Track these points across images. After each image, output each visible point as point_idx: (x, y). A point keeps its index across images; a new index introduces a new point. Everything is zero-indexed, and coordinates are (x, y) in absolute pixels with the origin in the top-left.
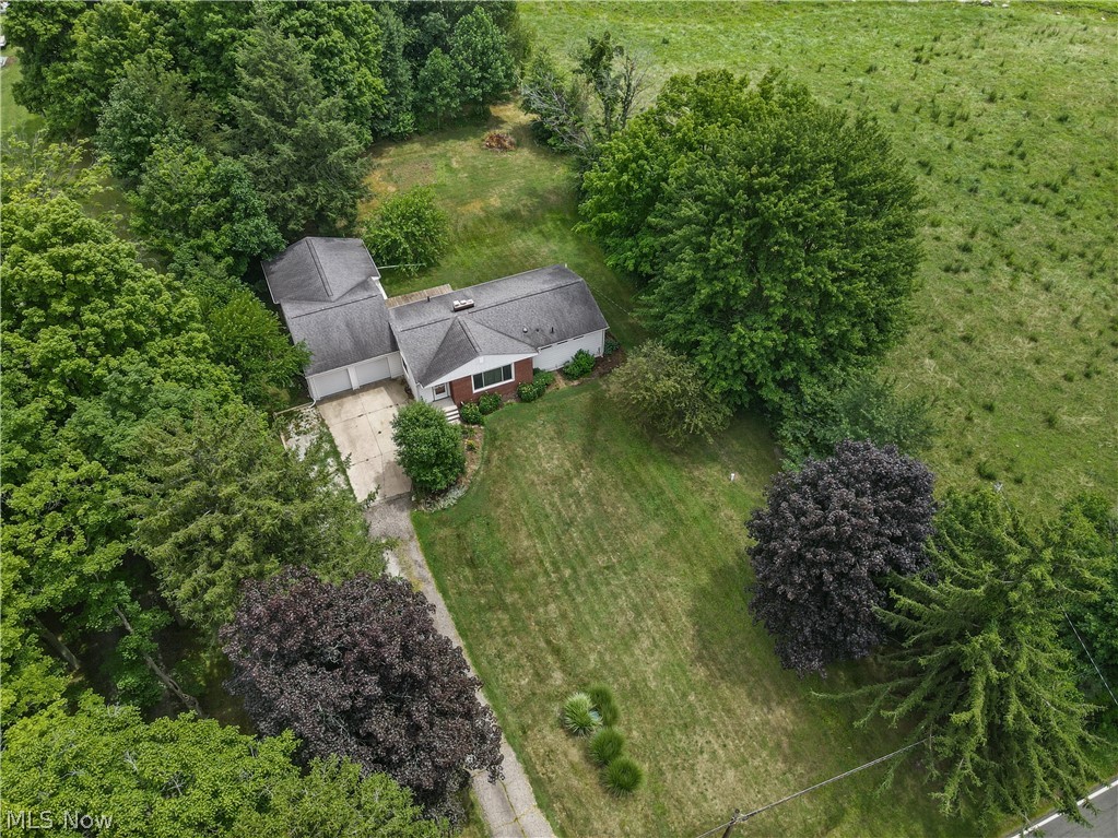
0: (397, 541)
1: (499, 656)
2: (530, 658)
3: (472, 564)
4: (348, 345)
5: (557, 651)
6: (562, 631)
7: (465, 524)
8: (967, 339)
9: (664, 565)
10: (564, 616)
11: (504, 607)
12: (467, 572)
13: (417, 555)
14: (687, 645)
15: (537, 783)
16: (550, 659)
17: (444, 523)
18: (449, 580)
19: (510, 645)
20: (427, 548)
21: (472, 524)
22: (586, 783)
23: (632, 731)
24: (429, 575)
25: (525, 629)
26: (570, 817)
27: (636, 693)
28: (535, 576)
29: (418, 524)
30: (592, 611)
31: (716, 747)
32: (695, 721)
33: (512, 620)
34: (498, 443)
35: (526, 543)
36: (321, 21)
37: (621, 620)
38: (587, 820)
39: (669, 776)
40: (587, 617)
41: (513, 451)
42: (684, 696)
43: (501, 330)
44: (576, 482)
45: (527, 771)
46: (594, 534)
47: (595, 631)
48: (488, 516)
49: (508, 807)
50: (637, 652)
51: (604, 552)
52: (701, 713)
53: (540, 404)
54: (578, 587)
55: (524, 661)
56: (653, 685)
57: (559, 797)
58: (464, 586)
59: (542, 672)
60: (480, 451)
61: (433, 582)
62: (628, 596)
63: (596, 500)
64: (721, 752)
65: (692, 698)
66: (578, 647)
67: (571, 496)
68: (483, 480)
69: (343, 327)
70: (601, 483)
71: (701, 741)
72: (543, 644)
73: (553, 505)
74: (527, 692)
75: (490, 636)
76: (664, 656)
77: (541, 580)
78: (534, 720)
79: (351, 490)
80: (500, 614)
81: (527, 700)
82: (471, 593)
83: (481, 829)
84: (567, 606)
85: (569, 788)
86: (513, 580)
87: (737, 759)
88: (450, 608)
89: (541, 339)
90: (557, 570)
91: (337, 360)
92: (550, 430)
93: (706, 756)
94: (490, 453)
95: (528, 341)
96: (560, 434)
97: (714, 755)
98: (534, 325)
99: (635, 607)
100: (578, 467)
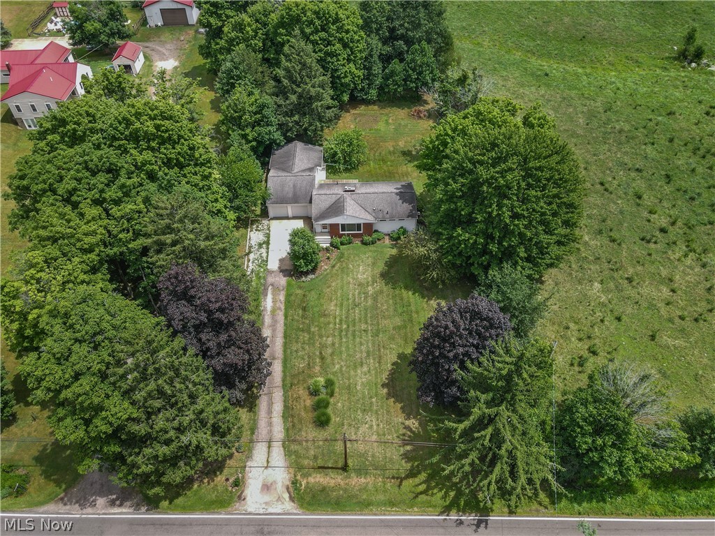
0: (276, 289)
1: (296, 351)
2: (309, 357)
3: (304, 309)
4: (290, 195)
5: (322, 358)
6: (329, 351)
7: (309, 291)
8: (630, 280)
9: (392, 338)
10: (333, 344)
11: (309, 332)
12: (300, 312)
13: (282, 297)
14: (384, 377)
15: (286, 408)
16: (318, 360)
17: (300, 288)
18: (291, 312)
19: (303, 348)
20: (288, 296)
21: (313, 292)
22: (308, 416)
23: (338, 404)
24: (283, 307)
25: (313, 344)
26: (293, 426)
27: (349, 389)
28: (329, 323)
29: (289, 284)
30: (347, 347)
31: (374, 424)
32: (371, 410)
33: (310, 338)
34: (342, 260)
35: (332, 308)
36: (331, 39)
37: (358, 355)
38: (300, 430)
39: (346, 427)
40: (344, 349)
41: (347, 265)
42: (371, 397)
43: (363, 206)
44: (370, 288)
45: (284, 401)
46: (366, 314)
47: (344, 356)
48: (322, 291)
49: (270, 412)
50: (359, 371)
51: (366, 323)
52: (375, 408)
53: (372, 248)
54: (346, 335)
55: (306, 357)
56: (358, 388)
57: (292, 416)
58: (296, 317)
59: (311, 364)
60: (332, 261)
61: (283, 311)
62: (368, 346)
63: (375, 299)
64: (375, 427)
65: (374, 400)
66: (333, 360)
67: (364, 293)
68: (327, 274)
69: (292, 186)
70: (381, 292)
71: (368, 419)
72: (318, 353)
73: (354, 295)
74: (301, 370)
75: (297, 342)
76: (370, 378)
77: (331, 326)
78: (298, 383)
79: (267, 261)
80: (306, 335)
81: (299, 373)
82: (298, 321)
83: (255, 416)
84: (337, 341)
85: (299, 415)
86: (319, 321)
87: (381, 432)
88: (285, 324)
89: (381, 216)
90: (341, 323)
91: (283, 201)
92: (370, 261)
93: (367, 426)
94: (336, 263)
95: (374, 214)
96: (374, 264)
97: (371, 427)
98: (379, 208)
99: (368, 353)
100: (374, 281)
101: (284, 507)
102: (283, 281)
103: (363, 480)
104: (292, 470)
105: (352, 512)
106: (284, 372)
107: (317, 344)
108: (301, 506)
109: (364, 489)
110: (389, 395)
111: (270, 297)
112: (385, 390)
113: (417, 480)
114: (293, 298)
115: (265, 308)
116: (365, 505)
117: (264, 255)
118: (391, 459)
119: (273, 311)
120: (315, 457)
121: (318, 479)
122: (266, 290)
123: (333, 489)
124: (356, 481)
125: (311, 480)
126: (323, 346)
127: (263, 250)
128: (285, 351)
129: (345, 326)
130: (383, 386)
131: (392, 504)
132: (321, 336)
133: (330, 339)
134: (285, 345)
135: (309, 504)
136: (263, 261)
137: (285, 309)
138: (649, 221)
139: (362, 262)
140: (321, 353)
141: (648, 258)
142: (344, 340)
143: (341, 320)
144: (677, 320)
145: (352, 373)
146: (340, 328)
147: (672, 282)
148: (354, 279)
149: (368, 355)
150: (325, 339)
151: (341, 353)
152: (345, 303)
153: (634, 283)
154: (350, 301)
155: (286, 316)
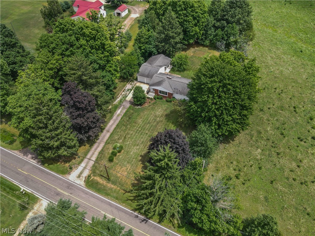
0: (124, 107)
1: (118, 132)
11: (126, 127)
12: (128, 119)
13: (124, 111)
14: (143, 153)
15: (102, 150)
16: (123, 138)
17: (133, 110)
18: (124, 118)
19: (121, 132)
20: (127, 111)
21: (136, 113)
22: (108, 156)
23: (120, 156)
27: (128, 152)
28: (135, 126)
29: (130, 107)
31: (129, 168)
32: (131, 163)
34: (155, 104)
35: (140, 121)
38: (102, 160)
43: (171, 85)
45: (103, 148)
48: (140, 114)
49: (96, 149)
55: (119, 135)
57: (102, 154)
59: (120, 138)
60: (150, 104)
64: (128, 170)
68: (146, 108)
69: (149, 70)
72: (124, 135)
78: (111, 143)
80: (124, 127)
81: (114, 140)
82: (125, 122)
84: (134, 133)
85: (105, 154)
86: (132, 124)
88: (120, 121)
89: (176, 91)
91: (143, 75)
95: (174, 90)
101: (81, 182)
102: (128, 105)
103: (113, 186)
104: (91, 172)
105: (102, 195)
106: (109, 137)
107: (126, 132)
108: (86, 185)
109: (111, 189)
110: (141, 160)
111: (120, 110)
112: (140, 158)
113: (132, 195)
114: (128, 113)
115: (116, 113)
116: (107, 194)
117: (127, 94)
118: (127, 183)
119: (118, 115)
120: (101, 171)
121: (98, 179)
122: (121, 107)
123: (101, 184)
124: (110, 185)
125: (95, 178)
126: (128, 134)
127: (128, 92)
128: (114, 131)
129: (140, 129)
130: (141, 156)
131: (117, 198)
132: (129, 130)
133: (132, 132)
134: (115, 129)
135: (89, 186)
136: (126, 96)
137: (123, 116)
138: (309, 131)
139: (162, 108)
140: (126, 136)
141: (296, 147)
142: (137, 134)
143: (140, 127)
144: (291, 180)
145: (132, 147)
146: (138, 129)
147: (301, 162)
148: (154, 113)
149: (142, 143)
150: (130, 131)
151: (133, 138)
152: (146, 121)
153: (279, 156)
154: (148, 121)
155: (122, 118)
